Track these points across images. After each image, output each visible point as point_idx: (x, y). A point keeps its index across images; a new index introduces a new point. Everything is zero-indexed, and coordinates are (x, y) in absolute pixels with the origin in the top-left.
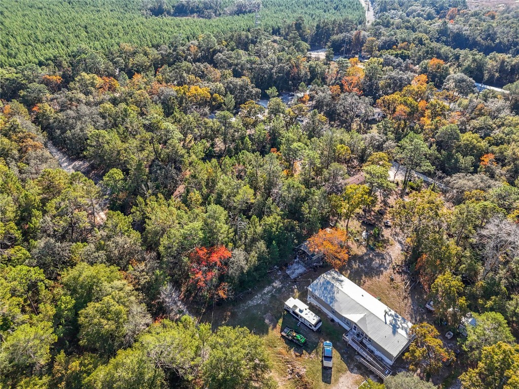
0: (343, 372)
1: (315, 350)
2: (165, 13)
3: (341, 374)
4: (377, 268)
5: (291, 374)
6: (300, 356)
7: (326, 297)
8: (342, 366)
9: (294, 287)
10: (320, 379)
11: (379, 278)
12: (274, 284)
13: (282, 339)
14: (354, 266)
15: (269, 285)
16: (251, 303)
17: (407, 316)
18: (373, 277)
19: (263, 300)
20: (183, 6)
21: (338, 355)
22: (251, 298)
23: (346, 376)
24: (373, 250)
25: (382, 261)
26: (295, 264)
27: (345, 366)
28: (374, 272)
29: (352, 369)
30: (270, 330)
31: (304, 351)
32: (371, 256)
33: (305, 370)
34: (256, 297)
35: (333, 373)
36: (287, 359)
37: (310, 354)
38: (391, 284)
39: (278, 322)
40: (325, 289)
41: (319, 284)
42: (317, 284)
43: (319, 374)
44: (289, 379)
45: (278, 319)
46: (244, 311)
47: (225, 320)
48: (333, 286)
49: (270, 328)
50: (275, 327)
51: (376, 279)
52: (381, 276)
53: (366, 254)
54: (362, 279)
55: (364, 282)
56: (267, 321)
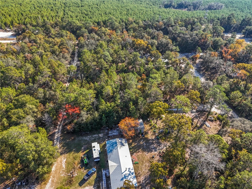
0: (90, 185)
1: (88, 170)
2: (172, 7)
3: (89, 185)
4: (152, 148)
5: (71, 173)
6: (80, 168)
7: (109, 149)
8: (92, 182)
9: (106, 139)
10: (79, 182)
11: (147, 154)
12: (100, 135)
13: (81, 158)
14: (141, 142)
15: (98, 134)
16: (85, 138)
17: (143, 178)
18: (145, 151)
19: (90, 139)
20: (183, 4)
21: (95, 177)
22: (86, 136)
23: (90, 187)
24: (158, 139)
25: (157, 147)
26: (116, 130)
27: (93, 183)
28: (148, 150)
29: (95, 186)
30: (80, 152)
31: (84, 167)
32: (154, 142)
33: (77, 175)
34: (88, 136)
35: (86, 183)
36: (75, 167)
37: (85, 170)
38: (150, 159)
39: (86, 150)
40: (113, 145)
41: (112, 142)
42: (111, 141)
43: (80, 180)
44: (68, 175)
45: (87, 149)
46: (79, 140)
47: (69, 140)
48: (116, 145)
49: (81, 151)
50: (83, 152)
51: (145, 153)
52: (150, 153)
53: (152, 140)
54: (139, 150)
55: (138, 152)
56: (83, 148)
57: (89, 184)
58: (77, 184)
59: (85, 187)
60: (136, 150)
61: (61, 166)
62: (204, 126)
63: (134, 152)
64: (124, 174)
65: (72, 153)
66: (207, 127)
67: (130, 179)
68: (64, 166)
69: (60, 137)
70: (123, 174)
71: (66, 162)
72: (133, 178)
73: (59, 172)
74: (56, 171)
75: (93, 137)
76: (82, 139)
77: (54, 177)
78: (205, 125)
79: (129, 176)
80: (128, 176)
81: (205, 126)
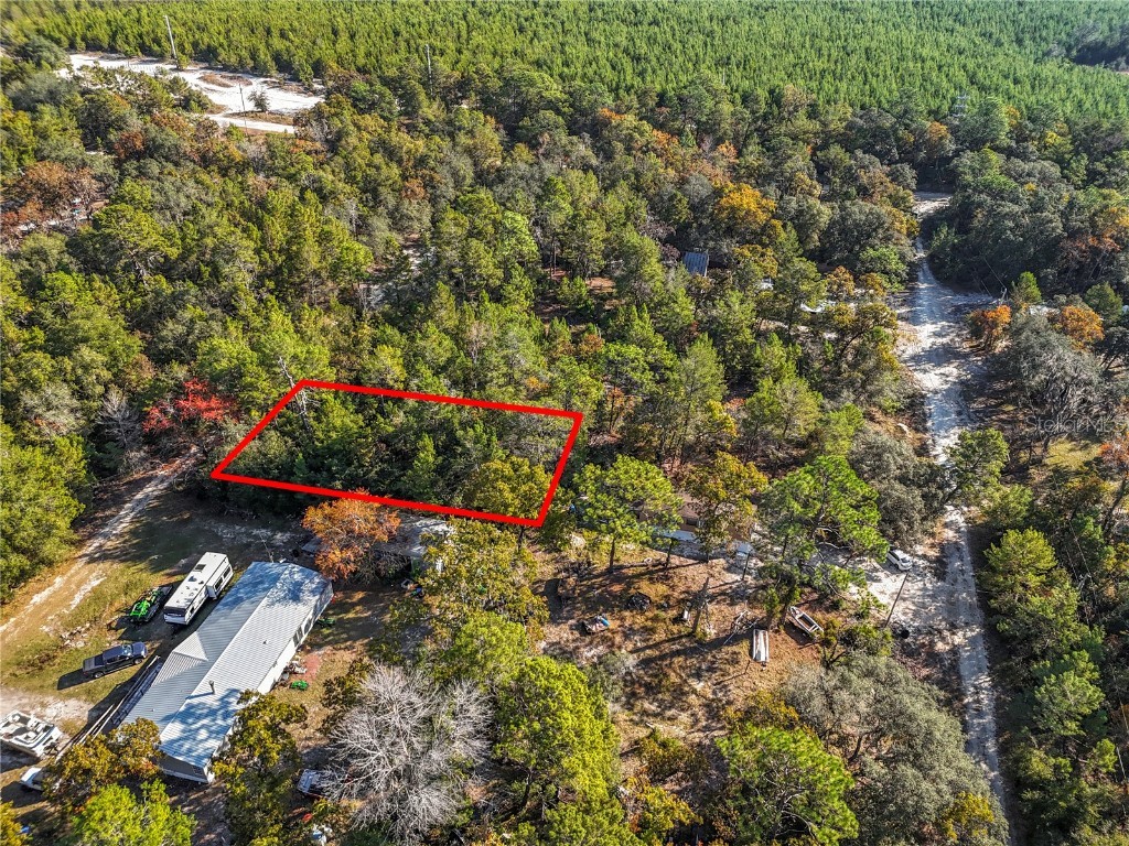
0: (90, 699)
3: (84, 697)
5: (71, 634)
6: (110, 629)
7: (237, 593)
8: (101, 692)
9: (281, 559)
10: (65, 673)
12: (278, 536)
15: (273, 531)
22: (231, 524)
23: (83, 705)
27: (103, 696)
29: (98, 709)
30: (161, 573)
31: (123, 630)
33: (81, 646)
35: (83, 685)
36: (101, 617)
37: (119, 638)
40: (259, 583)
41: (266, 571)
42: (268, 568)
43: (75, 668)
44: (60, 636)
46: (198, 528)
47: (171, 518)
48: (267, 589)
49: (168, 571)
50: (173, 574)
54: (355, 641)
55: (346, 648)
56: (183, 561)
57: (89, 692)
58: (55, 679)
59: (70, 696)
60: (345, 636)
61: (72, 595)
62: (735, 649)
63: (329, 643)
64: (195, 701)
65: (141, 566)
66: (751, 654)
67: (198, 729)
68: (77, 599)
69: (157, 497)
70: (188, 701)
71: (94, 590)
72: (211, 732)
73: (46, 616)
74: (39, 608)
75: (249, 535)
76: (210, 531)
77: (17, 625)
78: (745, 644)
79: (206, 716)
80: (199, 718)
81: (742, 648)
